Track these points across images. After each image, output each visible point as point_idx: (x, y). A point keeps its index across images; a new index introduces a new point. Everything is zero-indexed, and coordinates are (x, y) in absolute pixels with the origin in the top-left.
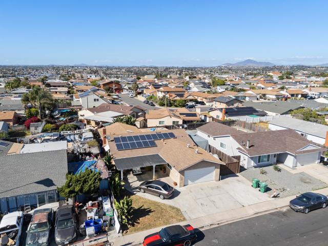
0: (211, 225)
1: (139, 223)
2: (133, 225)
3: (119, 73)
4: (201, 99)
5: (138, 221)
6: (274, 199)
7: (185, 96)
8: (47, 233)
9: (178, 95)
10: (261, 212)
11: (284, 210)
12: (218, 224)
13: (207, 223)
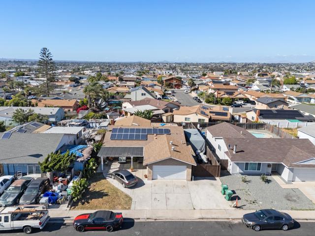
0: (147, 219)
1: (89, 203)
2: (83, 204)
3: (195, 69)
4: (253, 98)
5: (90, 201)
6: (234, 208)
7: (235, 94)
8: (17, 195)
9: (227, 93)
10: (207, 218)
11: (236, 222)
12: (155, 219)
13: (145, 216)
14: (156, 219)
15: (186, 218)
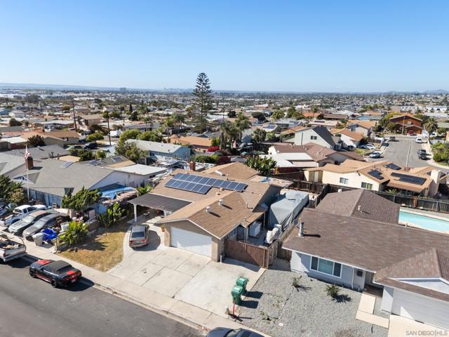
0: (107, 288)
1: (77, 252)
5: (80, 250)
8: (26, 224)
13: (108, 285)
14: (116, 293)
15: (149, 305)
